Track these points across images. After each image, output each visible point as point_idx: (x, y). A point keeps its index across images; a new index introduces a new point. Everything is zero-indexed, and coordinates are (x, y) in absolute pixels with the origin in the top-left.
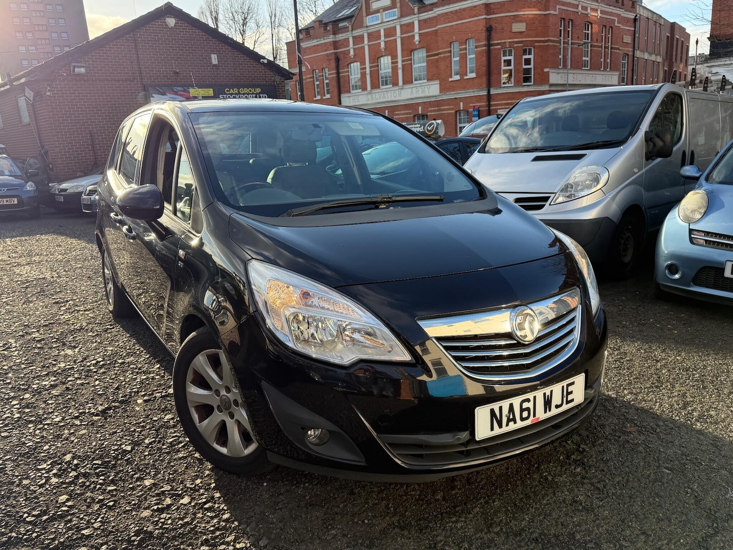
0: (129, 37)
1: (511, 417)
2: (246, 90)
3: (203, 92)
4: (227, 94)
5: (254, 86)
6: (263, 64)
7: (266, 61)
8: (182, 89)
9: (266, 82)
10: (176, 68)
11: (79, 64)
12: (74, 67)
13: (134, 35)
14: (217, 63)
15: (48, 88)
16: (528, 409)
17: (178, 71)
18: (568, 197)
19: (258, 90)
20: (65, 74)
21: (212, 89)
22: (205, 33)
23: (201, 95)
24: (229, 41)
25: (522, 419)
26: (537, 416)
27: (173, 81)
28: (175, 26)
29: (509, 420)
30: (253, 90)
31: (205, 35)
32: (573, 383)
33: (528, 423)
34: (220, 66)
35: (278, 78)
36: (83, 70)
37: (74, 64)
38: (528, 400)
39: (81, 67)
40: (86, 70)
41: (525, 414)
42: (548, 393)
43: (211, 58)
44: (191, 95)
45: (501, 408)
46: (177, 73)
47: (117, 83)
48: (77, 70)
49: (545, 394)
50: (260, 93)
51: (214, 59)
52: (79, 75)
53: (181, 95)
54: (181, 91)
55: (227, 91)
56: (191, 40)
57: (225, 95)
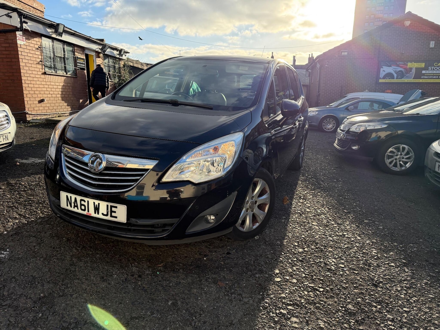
1: (76, 205)
3: (417, 65)
4: (435, 66)
8: (403, 63)
11: (345, 51)
12: (342, 52)
13: (381, 33)
14: (433, 47)
15: (327, 63)
17: (403, 52)
20: (337, 56)
21: (424, 64)
27: (398, 59)
28: (409, 25)
32: (116, 207)
34: (436, 49)
36: (346, 53)
37: (341, 51)
39: (345, 52)
40: (348, 53)
43: (430, 44)
46: (403, 54)
48: (343, 53)
51: (432, 44)
52: (344, 56)
53: (401, 67)
54: (402, 64)
55: (436, 64)
56: (418, 33)
57: (433, 67)
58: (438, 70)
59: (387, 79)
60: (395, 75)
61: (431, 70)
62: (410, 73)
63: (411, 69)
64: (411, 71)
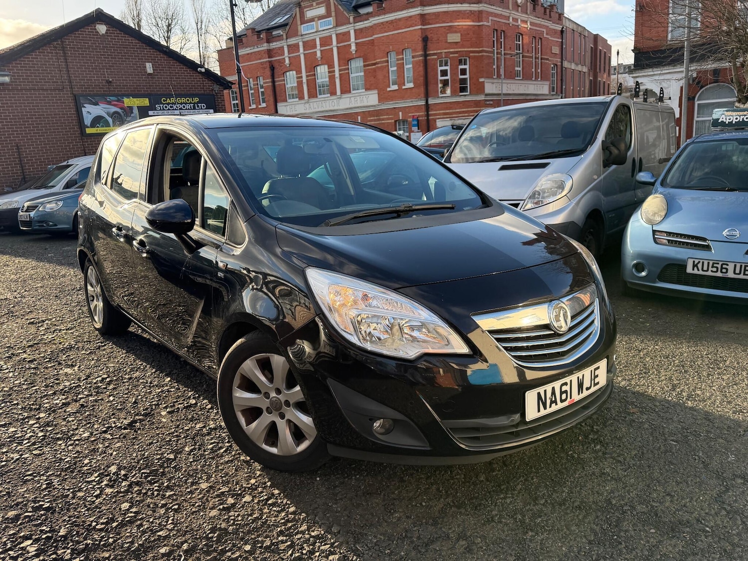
0: (58, 44)
1: (553, 399)
2: (183, 100)
3: (138, 102)
4: (164, 104)
5: (192, 96)
6: (201, 72)
7: (203, 70)
8: (116, 99)
9: (204, 91)
10: (108, 77)
13: (62, 42)
14: (152, 72)
16: (566, 392)
17: (111, 80)
18: (536, 203)
19: (196, 100)
21: (147, 99)
22: (138, 40)
23: (136, 105)
24: (165, 49)
25: (562, 401)
26: (573, 398)
27: (106, 91)
28: (106, 33)
29: (552, 402)
30: (190, 100)
31: (139, 43)
32: (598, 368)
33: (566, 404)
34: (156, 75)
35: (216, 88)
36: (7, 79)
38: (566, 384)
39: (6, 76)
40: (11, 79)
41: (564, 396)
42: (581, 377)
43: (145, 67)
44: (126, 105)
45: (545, 391)
46: (110, 82)
47: (45, 93)
49: (578, 378)
50: (198, 103)
51: (149, 68)
52: (3, 84)
53: (114, 105)
54: (115, 101)
55: (164, 101)
56: (123, 48)
57: (161, 105)
58: (169, 109)
59: (98, 127)
60: (110, 120)
61: (160, 110)
62: (132, 115)
63: (131, 108)
64: (132, 113)
